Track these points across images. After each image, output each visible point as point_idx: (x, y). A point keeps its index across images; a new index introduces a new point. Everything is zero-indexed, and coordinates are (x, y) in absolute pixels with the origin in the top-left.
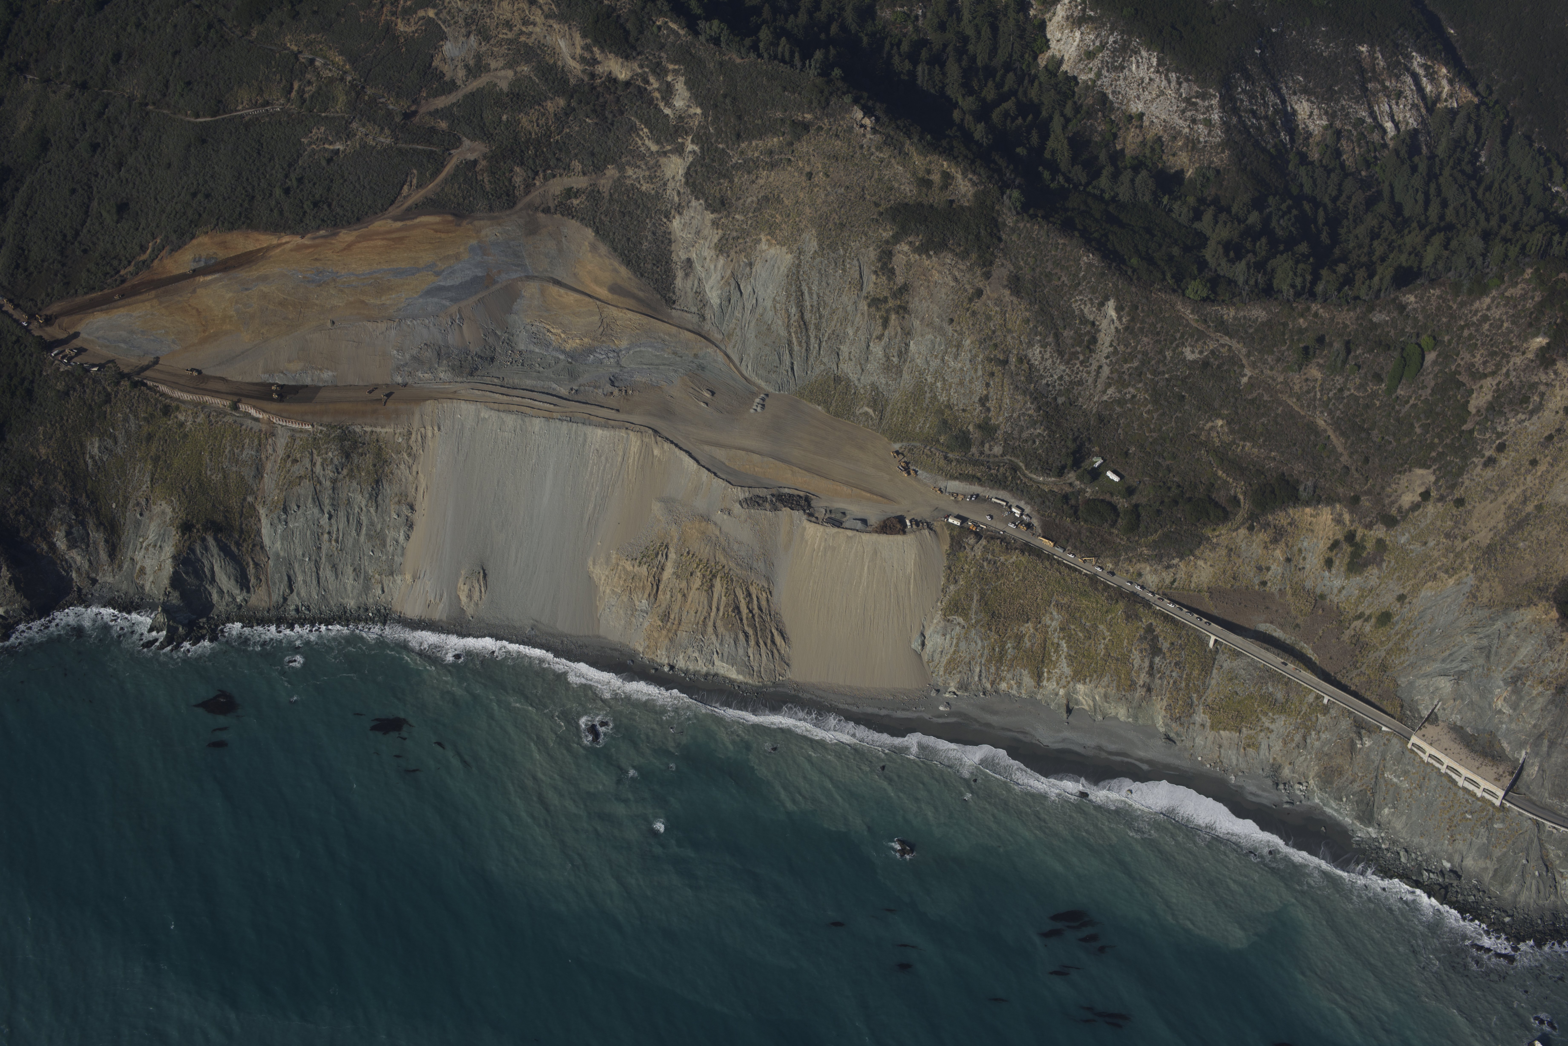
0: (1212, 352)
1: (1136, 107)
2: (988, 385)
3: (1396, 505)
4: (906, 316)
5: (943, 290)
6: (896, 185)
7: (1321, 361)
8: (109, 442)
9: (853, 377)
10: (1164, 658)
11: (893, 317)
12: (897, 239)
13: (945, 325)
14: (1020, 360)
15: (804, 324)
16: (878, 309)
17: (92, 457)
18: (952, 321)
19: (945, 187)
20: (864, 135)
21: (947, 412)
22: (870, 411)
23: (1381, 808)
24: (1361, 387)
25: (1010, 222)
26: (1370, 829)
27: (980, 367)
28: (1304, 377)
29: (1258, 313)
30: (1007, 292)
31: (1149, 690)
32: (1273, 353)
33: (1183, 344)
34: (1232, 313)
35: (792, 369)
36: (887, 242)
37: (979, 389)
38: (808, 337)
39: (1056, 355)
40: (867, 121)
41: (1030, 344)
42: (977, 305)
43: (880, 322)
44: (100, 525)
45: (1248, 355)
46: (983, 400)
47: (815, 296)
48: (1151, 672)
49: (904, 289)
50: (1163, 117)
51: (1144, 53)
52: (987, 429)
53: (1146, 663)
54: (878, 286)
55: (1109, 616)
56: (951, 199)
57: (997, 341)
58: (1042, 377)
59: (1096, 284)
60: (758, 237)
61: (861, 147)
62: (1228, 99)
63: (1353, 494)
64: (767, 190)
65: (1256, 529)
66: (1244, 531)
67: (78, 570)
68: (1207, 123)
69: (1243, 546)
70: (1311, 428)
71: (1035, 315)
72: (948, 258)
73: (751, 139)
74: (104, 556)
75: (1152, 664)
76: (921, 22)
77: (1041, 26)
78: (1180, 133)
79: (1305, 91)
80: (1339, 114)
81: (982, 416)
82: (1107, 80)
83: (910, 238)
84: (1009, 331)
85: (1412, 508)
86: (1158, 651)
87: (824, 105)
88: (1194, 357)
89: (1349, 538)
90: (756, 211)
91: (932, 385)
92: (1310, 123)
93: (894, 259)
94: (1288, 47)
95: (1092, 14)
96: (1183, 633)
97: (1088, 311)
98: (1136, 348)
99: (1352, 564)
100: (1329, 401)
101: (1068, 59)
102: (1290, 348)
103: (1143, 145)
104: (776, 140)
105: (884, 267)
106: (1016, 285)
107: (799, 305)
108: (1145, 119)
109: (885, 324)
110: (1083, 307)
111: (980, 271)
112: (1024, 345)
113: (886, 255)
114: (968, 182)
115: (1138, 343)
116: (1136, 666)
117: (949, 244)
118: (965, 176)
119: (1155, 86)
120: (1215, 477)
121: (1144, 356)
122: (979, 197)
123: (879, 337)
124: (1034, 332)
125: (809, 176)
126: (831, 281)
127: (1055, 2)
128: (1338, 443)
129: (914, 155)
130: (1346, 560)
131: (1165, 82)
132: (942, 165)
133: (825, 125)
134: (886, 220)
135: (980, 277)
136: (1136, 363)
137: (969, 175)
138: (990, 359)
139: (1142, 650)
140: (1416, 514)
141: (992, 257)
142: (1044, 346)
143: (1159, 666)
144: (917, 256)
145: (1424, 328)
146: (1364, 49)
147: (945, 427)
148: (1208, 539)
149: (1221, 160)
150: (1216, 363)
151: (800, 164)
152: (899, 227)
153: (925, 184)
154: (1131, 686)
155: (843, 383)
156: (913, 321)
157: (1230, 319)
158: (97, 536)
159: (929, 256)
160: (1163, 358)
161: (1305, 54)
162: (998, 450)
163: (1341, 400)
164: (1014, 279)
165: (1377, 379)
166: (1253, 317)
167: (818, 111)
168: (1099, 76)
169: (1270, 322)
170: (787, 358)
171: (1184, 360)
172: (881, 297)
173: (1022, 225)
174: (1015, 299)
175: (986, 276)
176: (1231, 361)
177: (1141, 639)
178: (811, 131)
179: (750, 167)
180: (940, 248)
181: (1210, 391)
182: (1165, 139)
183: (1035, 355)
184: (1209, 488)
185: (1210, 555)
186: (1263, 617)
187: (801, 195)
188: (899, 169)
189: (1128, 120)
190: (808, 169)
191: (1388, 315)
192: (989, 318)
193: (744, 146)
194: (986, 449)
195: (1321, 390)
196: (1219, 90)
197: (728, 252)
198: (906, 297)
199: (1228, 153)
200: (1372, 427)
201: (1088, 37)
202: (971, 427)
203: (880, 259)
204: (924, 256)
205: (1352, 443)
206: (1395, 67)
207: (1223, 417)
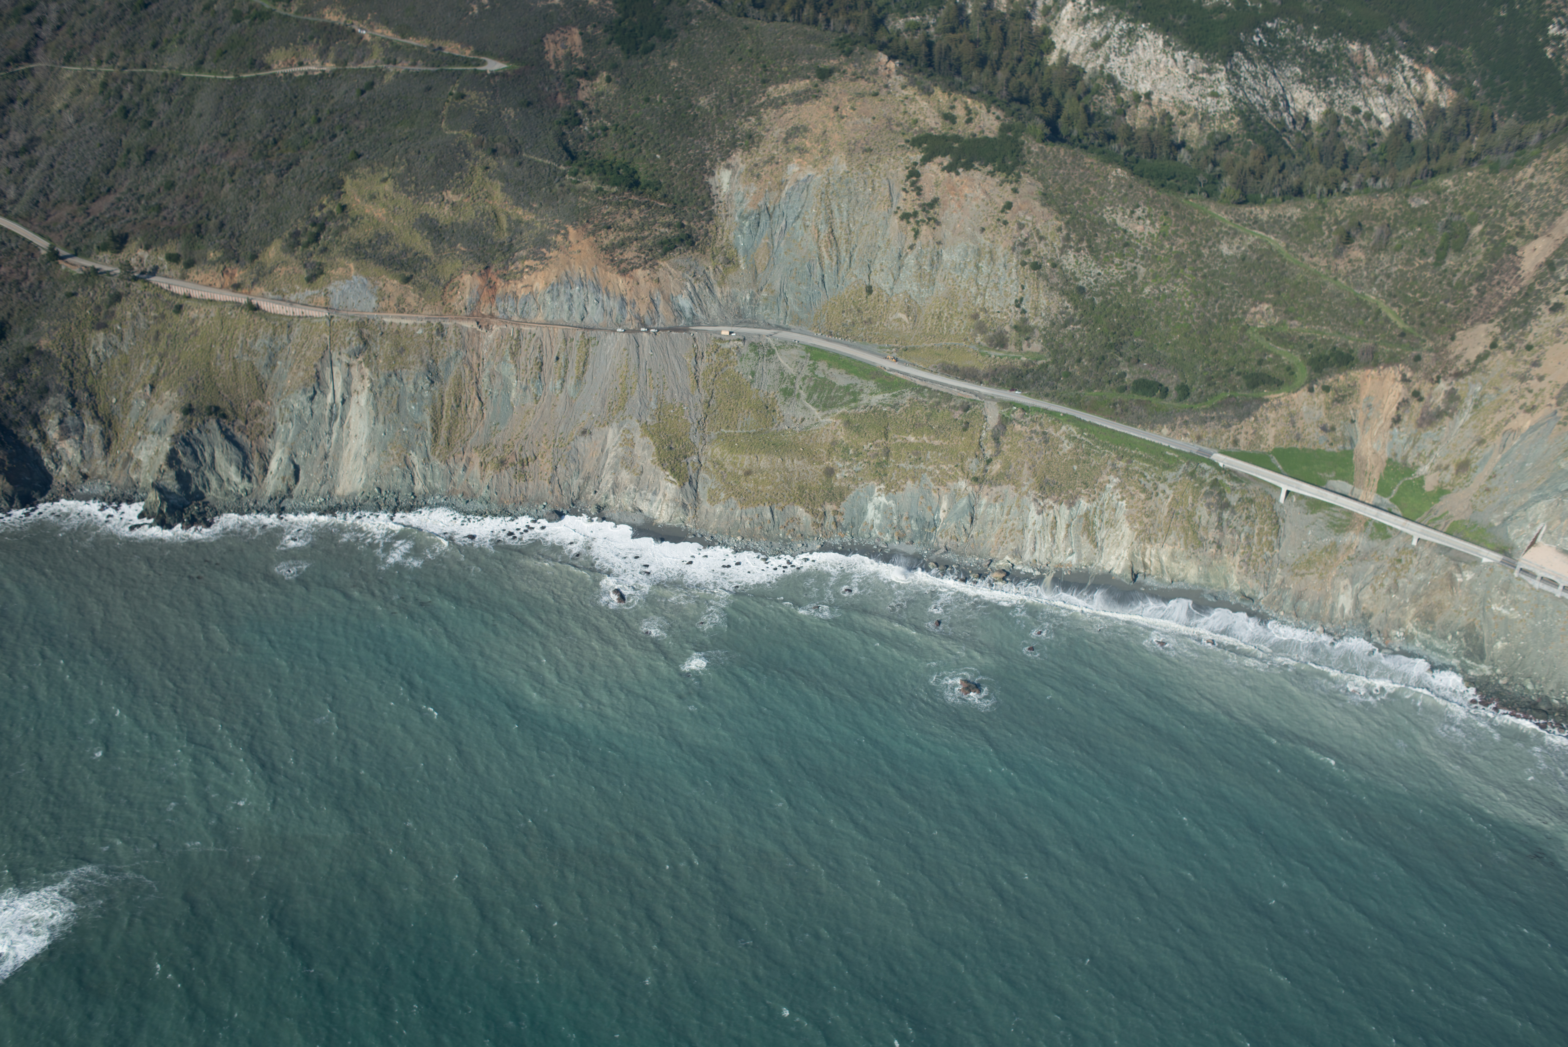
0: (1250, 246)
1: (1145, 87)
2: (1023, 287)
3: (1463, 360)
4: (937, 227)
5: (974, 203)
6: (922, 118)
7: (1363, 243)
8: (115, 340)
9: (886, 287)
10: (1233, 512)
11: (924, 228)
12: (925, 160)
13: (977, 234)
14: (1054, 266)
15: (834, 241)
16: (908, 222)
17: (95, 353)
18: (983, 230)
19: (969, 121)
20: (889, 76)
21: (982, 316)
22: (904, 317)
23: (1492, 643)
24: (1409, 262)
25: (1035, 149)
26: (1483, 667)
27: (1014, 270)
28: (1347, 260)
29: (1293, 211)
30: (1037, 204)
31: (1219, 547)
32: (1312, 242)
33: (1219, 242)
34: (1267, 211)
35: (823, 282)
36: (915, 164)
37: (1014, 293)
38: (838, 251)
39: (1090, 258)
40: (892, 65)
41: (1063, 251)
42: (1008, 216)
43: (911, 233)
44: (97, 417)
45: (1287, 247)
46: (1018, 304)
47: (845, 213)
48: (1220, 527)
49: (935, 202)
50: (1171, 93)
51: (1150, 36)
52: (1023, 329)
53: (1214, 518)
54: (908, 202)
55: (1170, 475)
56: (976, 131)
57: (1030, 247)
58: (1077, 280)
59: (1126, 195)
60: (788, 161)
61: (886, 86)
62: (1233, 75)
63: (1414, 353)
64: (796, 122)
65: (1316, 391)
66: (1303, 393)
67: (69, 464)
68: (1214, 95)
69: (1304, 408)
70: (1360, 302)
71: (1067, 223)
72: (977, 175)
73: (777, 84)
74: (98, 450)
75: (1220, 519)
76: (932, 30)
77: (1046, 32)
78: (1189, 107)
79: (1302, 81)
80: (1337, 102)
81: (1019, 316)
82: (1115, 65)
83: (939, 159)
84: (1041, 238)
85: (1481, 358)
86: (1226, 506)
87: (849, 53)
88: (1231, 253)
89: (1416, 394)
90: (785, 141)
91: (966, 290)
92: (1310, 110)
93: (922, 178)
94: (1283, 42)
95: (1096, 11)
96: (1251, 487)
97: (1120, 220)
98: (1171, 249)
99: (1423, 419)
100: (1376, 278)
101: (1075, 54)
102: (1329, 237)
103: (1152, 120)
104: (802, 83)
105: (913, 184)
106: (1046, 198)
107: (829, 221)
108: (1153, 97)
109: (917, 233)
110: (1114, 216)
111: (1008, 187)
112: (1058, 251)
113: (914, 174)
114: (992, 117)
115: (1173, 244)
116: (1204, 522)
117: (976, 165)
118: (989, 112)
119: (1162, 66)
120: (1266, 352)
121: (1179, 256)
122: (1004, 129)
123: (911, 247)
124: (1067, 238)
125: (837, 109)
126: (860, 198)
127: (1059, 9)
128: (1391, 312)
129: (938, 92)
130: (1416, 416)
131: (1171, 61)
132: (966, 103)
133: (850, 69)
134: (913, 145)
135: (1010, 191)
136: (1173, 262)
137: (993, 109)
138: (1023, 264)
139: (1208, 505)
140: (1486, 362)
141: (1019, 176)
142: (1078, 250)
143: (1228, 521)
144: (946, 174)
145: (1466, 207)
146: (1355, 47)
147: (981, 328)
148: (1267, 401)
149: (1231, 125)
150: (1255, 257)
151: (828, 99)
152: (926, 149)
153: (950, 118)
154: (1200, 543)
155: (875, 293)
156: (945, 231)
157: (1264, 218)
158: (93, 428)
159: (958, 174)
160: (1200, 255)
161: (1300, 50)
162: (1036, 346)
163: (1388, 276)
164: (1044, 194)
165: (1423, 254)
166: (1288, 215)
167: (843, 58)
168: (1107, 60)
169: (1305, 219)
170: (817, 270)
171: (1221, 256)
172: (911, 211)
173: (1048, 149)
174: (1046, 210)
175: (1015, 191)
176: (1270, 251)
177: (1207, 494)
178: (836, 74)
179: (778, 104)
180: (968, 166)
181: (1251, 280)
182: (1174, 113)
183: (1070, 261)
184: (1260, 362)
185: (1272, 415)
186: (1333, 474)
187: (830, 124)
188: (924, 104)
189: (1137, 98)
190: (836, 103)
191: (1427, 198)
192: (1021, 226)
193: (771, 89)
194: (1024, 346)
195: (1367, 269)
196: (1225, 64)
197: (758, 176)
198: (937, 210)
199: (1238, 119)
200: (1424, 296)
201: (1095, 31)
202: (1007, 328)
203: (908, 177)
204: (953, 174)
205: (1407, 311)
206: (1386, 64)
207: (1268, 301)
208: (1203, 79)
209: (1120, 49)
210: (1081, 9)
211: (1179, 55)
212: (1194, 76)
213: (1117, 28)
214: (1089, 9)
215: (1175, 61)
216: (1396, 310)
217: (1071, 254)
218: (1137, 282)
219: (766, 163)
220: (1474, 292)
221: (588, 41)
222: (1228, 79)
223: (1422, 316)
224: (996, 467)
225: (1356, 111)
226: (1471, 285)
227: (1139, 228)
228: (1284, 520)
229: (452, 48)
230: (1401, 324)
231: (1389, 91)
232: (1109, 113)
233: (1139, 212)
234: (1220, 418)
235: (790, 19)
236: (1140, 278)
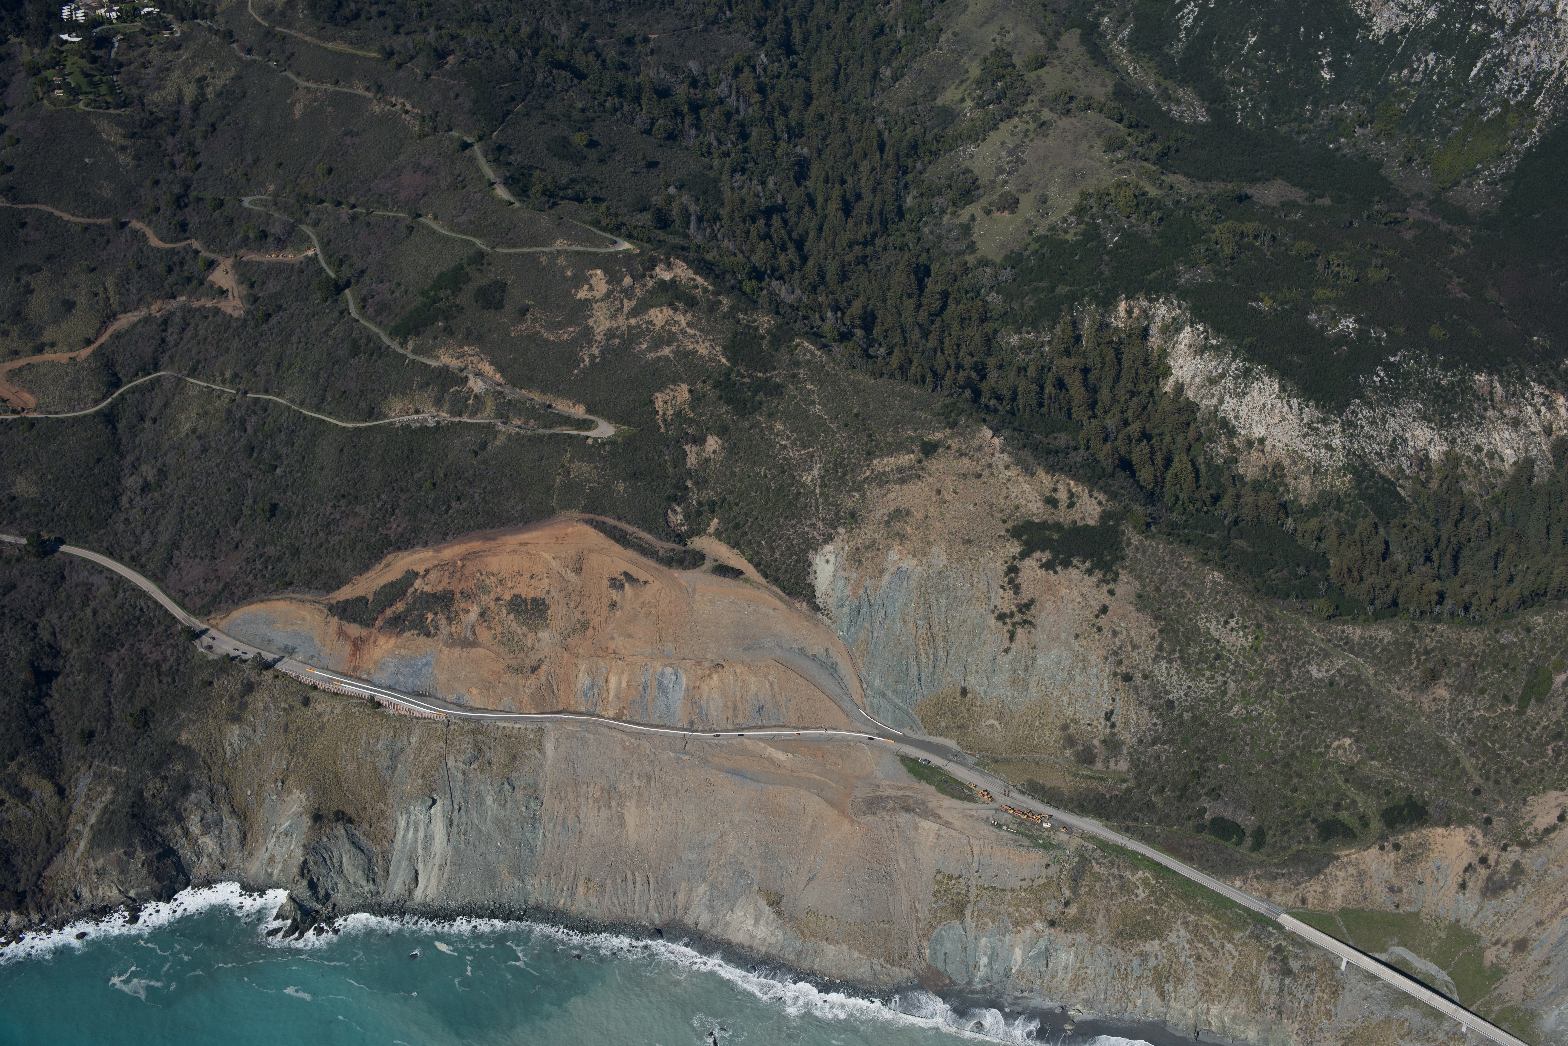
0: (1339, 671)
1: (1258, 431)
2: (1114, 700)
3: (1532, 828)
4: (1033, 630)
5: (1070, 606)
6: (1024, 503)
7: (1450, 681)
8: (249, 732)
9: (980, 690)
10: (1295, 979)
11: (1020, 630)
12: (1024, 555)
13: (1072, 640)
14: (1145, 677)
15: (931, 637)
16: (1005, 623)
17: (231, 744)
18: (1077, 636)
19: (1071, 505)
20: (993, 454)
21: (1072, 728)
22: (996, 723)
24: (1491, 707)
25: (1135, 541)
27: (1106, 682)
28: (1432, 697)
29: (1384, 633)
30: (1133, 608)
31: (1280, 1013)
32: (1400, 672)
33: (1309, 663)
34: (1359, 631)
35: (920, 680)
36: (1014, 558)
37: (1105, 704)
38: (935, 648)
39: (1182, 671)
40: (996, 441)
41: (1156, 660)
42: (1103, 621)
43: (1007, 635)
44: (233, 812)
45: (1375, 675)
46: (1108, 716)
47: (943, 609)
48: (1281, 992)
49: (1032, 602)
50: (1285, 441)
51: (1266, 379)
52: (1112, 744)
53: (1276, 984)
54: (1005, 601)
55: (1237, 936)
56: (1077, 517)
57: (1123, 656)
58: (1167, 693)
59: (1221, 602)
60: (889, 548)
61: (990, 466)
62: (1349, 425)
63: (1485, 815)
64: (899, 504)
65: (1387, 849)
66: (1374, 851)
67: (209, 856)
68: (1328, 447)
69: (1374, 866)
70: (1441, 747)
71: (1161, 631)
72: (1074, 574)
73: (882, 456)
74: (235, 841)
75: (1282, 984)
76: (1047, 348)
77: (1163, 354)
78: (1302, 457)
79: (1425, 418)
80: (1459, 440)
81: (1108, 730)
82: (1230, 405)
83: (1037, 554)
84: (1135, 647)
85: (1548, 831)
86: (1287, 972)
87: (953, 425)
88: (1320, 675)
89: (1483, 860)
90: (887, 523)
91: (1058, 698)
92: (1431, 449)
93: (1021, 574)
94: (1406, 375)
95: (1214, 342)
96: (1313, 954)
97: (1215, 629)
98: (1262, 666)
99: (1487, 887)
100: (1458, 722)
101: (1191, 384)
102: (1417, 668)
103: (1265, 468)
104: (907, 457)
105: (1011, 582)
106: (1142, 601)
107: (927, 617)
108: (1266, 443)
109: (1012, 638)
110: (1208, 624)
111: (1105, 588)
112: (1150, 661)
113: (1013, 570)
114: (1094, 502)
115: (1264, 661)
116: (1266, 987)
117: (1075, 561)
118: (1091, 496)
119: (1277, 411)
120: (1343, 796)
121: (1270, 674)
122: (1105, 516)
123: (1006, 651)
124: (1160, 648)
125: (939, 492)
126: (959, 594)
127: (1178, 330)
128: (1468, 763)
129: (1041, 474)
130: (1480, 884)
131: (1286, 408)
132: (1069, 484)
133: (955, 444)
134: (1013, 536)
135: (1106, 593)
136: (1262, 680)
137: (1095, 494)
138: (1115, 674)
139: (1272, 972)
140: (1552, 836)
141: (1117, 574)
142: (1170, 662)
143: (1290, 988)
144: (1043, 571)
145: (1553, 650)
146: (1483, 378)
147: (1070, 741)
148: (1338, 858)
149: (1343, 483)
150: (1343, 682)
151: (930, 480)
152: (1026, 543)
153: (1051, 502)
154: (1261, 1008)
155: (969, 695)
156: (1040, 636)
157: (1356, 638)
158: (230, 822)
159: (1056, 572)
160: (1289, 676)
161: (1422, 383)
162: (1123, 765)
163: (1470, 721)
164: (1140, 596)
165: (1507, 700)
166: (1379, 637)
167: (948, 431)
168: (1221, 401)
169: (1396, 642)
170: (914, 669)
171: (1311, 678)
172: (1008, 612)
173: (1147, 543)
174: (1140, 616)
175: (1111, 593)
176: (1358, 680)
177: (1271, 959)
178: (940, 450)
179: (881, 480)
180: (1067, 564)
181: (1337, 710)
182: (1287, 463)
183: (1161, 671)
184: (1337, 807)
185: (1341, 874)
186: (1396, 940)
187: (932, 510)
188: (1027, 487)
189: (1250, 444)
190: (938, 486)
191: (1516, 636)
192: (1115, 634)
193: (875, 462)
194: (1112, 764)
195: (1450, 711)
196: (1340, 415)
197: (860, 562)
198: (1033, 611)
199: (1350, 476)
200: (1503, 748)
201: (1211, 364)
202: (1096, 742)
203: (1007, 574)
204: (1051, 572)
205: (1484, 764)
206: (1513, 395)
207: (1351, 736)
208: (1317, 429)
209: (1235, 390)
210: (1199, 336)
211: (1295, 402)
212: (1309, 425)
213: (1234, 366)
214: (1206, 338)
215: (1291, 408)
216: (1473, 760)
217: (1163, 665)
218: (1226, 699)
219: (867, 548)
220: (1550, 752)
221: (697, 399)
222: (1343, 431)
223: (1497, 772)
224: (1073, 911)
225: (1478, 449)
226: (1548, 743)
227: (1232, 639)
228: (1343, 989)
229: (563, 406)
230: (1477, 779)
231: (1516, 423)
232: (1220, 462)
233: (1233, 623)
234: (1290, 875)
235: (898, 377)
236: (1230, 695)
